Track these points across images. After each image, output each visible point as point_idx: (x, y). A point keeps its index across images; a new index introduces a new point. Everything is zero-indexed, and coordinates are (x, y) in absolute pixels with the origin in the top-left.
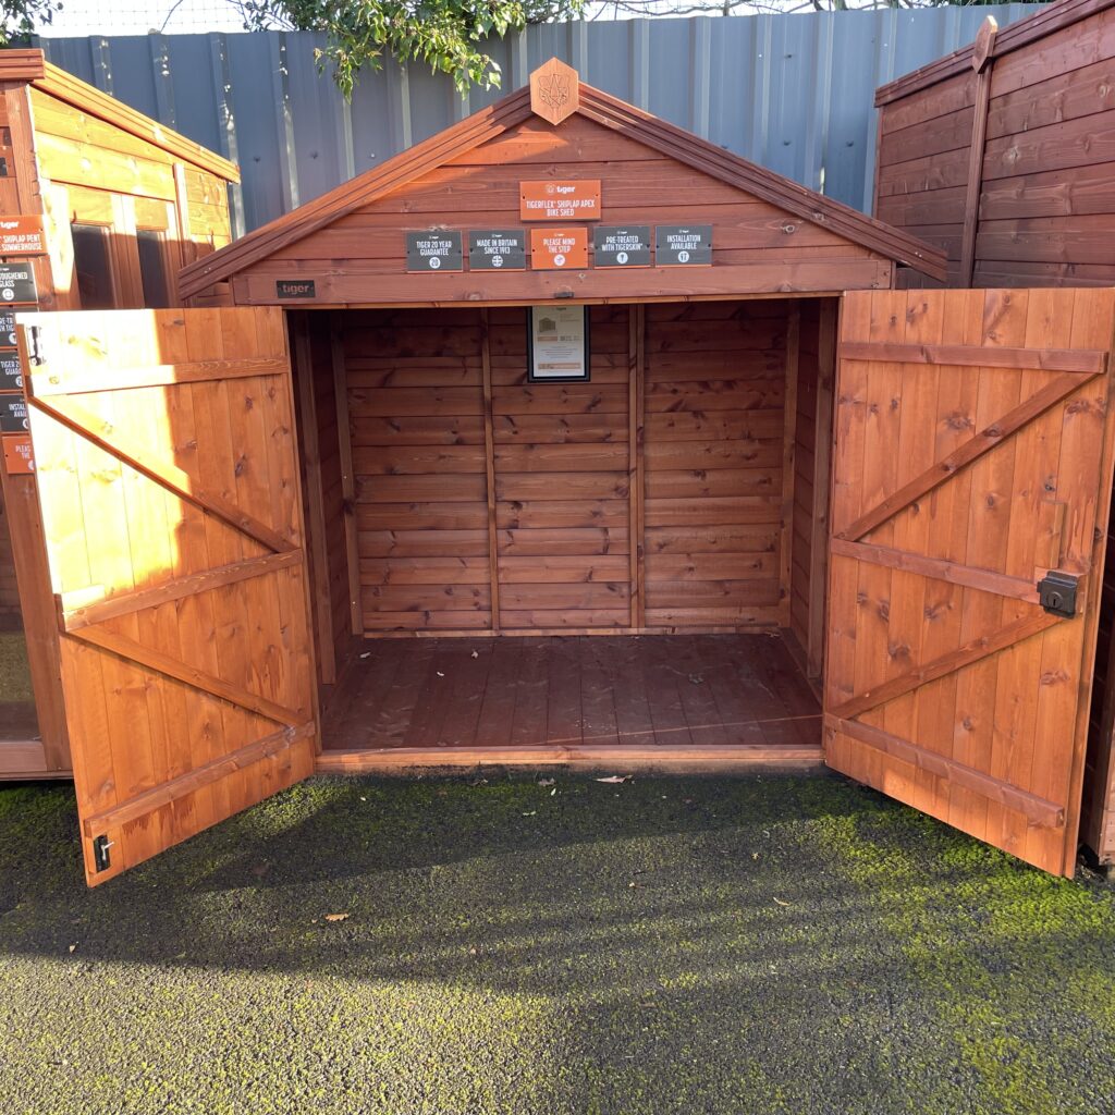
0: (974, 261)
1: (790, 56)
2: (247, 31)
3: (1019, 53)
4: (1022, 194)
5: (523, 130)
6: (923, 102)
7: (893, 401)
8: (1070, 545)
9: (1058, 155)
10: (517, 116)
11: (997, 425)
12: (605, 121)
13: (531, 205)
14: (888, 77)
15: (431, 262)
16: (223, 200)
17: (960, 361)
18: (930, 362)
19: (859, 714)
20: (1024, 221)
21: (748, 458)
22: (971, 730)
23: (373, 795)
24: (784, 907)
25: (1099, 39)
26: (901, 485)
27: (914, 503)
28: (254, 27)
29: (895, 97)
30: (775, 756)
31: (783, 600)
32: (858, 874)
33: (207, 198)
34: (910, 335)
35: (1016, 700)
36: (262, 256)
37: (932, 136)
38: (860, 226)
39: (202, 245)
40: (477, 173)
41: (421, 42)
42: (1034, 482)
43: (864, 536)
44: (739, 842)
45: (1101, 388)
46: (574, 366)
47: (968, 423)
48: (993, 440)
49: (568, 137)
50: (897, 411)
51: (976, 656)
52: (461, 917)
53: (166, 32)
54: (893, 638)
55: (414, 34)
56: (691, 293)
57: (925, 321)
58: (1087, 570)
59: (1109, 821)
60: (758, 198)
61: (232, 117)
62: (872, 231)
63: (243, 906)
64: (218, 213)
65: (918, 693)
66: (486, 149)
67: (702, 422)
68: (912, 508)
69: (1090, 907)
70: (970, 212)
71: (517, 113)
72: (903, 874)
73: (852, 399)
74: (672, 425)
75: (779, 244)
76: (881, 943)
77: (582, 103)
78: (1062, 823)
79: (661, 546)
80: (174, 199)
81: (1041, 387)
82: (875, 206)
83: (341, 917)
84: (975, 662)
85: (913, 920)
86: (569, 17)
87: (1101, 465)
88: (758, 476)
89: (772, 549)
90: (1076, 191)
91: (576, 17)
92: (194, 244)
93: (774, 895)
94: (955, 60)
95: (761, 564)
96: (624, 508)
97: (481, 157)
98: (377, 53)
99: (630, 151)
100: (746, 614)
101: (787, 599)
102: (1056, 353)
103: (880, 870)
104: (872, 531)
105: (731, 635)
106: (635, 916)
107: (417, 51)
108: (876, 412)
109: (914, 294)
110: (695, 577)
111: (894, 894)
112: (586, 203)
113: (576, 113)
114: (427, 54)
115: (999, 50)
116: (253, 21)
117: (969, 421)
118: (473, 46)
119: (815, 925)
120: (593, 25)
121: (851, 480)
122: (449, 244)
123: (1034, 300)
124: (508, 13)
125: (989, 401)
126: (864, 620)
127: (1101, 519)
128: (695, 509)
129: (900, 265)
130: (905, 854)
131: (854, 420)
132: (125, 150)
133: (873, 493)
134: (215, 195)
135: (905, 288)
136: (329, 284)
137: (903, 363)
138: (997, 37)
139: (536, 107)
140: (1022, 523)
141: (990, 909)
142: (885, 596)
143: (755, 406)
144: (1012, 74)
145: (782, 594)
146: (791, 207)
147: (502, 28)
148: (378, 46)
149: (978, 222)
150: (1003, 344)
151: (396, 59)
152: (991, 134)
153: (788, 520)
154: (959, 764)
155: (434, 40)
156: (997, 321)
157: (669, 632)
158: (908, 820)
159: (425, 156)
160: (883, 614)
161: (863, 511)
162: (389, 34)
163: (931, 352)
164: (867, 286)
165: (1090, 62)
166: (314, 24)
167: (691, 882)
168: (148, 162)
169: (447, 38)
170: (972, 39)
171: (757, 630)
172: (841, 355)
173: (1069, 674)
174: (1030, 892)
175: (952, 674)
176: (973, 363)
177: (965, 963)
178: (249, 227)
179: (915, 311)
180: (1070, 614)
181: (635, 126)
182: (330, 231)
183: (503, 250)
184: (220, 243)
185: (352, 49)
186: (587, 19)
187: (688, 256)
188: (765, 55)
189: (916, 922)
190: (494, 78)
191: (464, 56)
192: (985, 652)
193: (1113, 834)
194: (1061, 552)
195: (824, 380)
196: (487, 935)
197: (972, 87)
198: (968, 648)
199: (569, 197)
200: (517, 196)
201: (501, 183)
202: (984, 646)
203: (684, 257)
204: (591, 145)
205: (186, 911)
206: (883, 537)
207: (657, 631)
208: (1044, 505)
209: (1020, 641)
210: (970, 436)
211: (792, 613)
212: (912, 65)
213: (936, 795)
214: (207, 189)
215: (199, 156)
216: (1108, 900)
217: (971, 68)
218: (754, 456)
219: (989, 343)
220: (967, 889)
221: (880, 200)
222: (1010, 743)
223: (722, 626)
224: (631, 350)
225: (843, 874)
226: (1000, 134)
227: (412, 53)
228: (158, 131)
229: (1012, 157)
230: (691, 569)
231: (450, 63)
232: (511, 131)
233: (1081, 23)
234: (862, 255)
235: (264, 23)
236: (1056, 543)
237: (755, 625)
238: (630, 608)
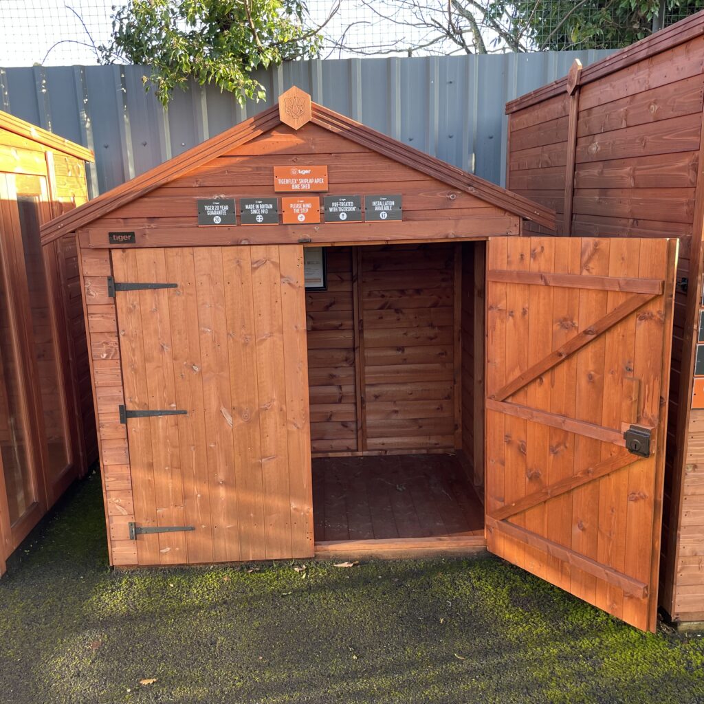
0: (572, 214)
1: (451, 82)
2: (99, 64)
3: (597, 83)
4: (602, 172)
5: (274, 133)
6: (536, 111)
7: (524, 309)
8: (644, 407)
9: (624, 149)
10: (270, 124)
11: (592, 327)
12: (330, 127)
13: (281, 181)
14: (513, 96)
15: (214, 219)
16: (83, 173)
17: (567, 284)
18: (547, 285)
19: (509, 517)
20: (604, 190)
21: (431, 339)
22: (583, 530)
23: (179, 582)
24: (462, 661)
25: (649, 75)
26: (531, 364)
27: (540, 377)
28: (104, 62)
29: (518, 109)
30: (454, 545)
31: (457, 431)
32: (512, 634)
33: (70, 173)
34: (533, 266)
35: (612, 511)
36: (98, 216)
37: (542, 134)
38: (499, 195)
39: (66, 204)
40: (244, 161)
41: (213, 72)
42: (618, 366)
43: (508, 397)
44: (431, 610)
45: (660, 304)
46: (316, 280)
47: (573, 325)
48: (590, 337)
49: (305, 137)
50: (526, 316)
51: (586, 480)
52: (237, 678)
53: (45, 65)
54: (530, 466)
55: (208, 67)
56: (389, 239)
57: (542, 257)
58: (656, 425)
59: (677, 592)
60: (432, 177)
61: (88, 120)
62: (505, 198)
63: (81, 675)
64: (78, 182)
65: (547, 503)
66: (251, 145)
67: (401, 316)
68: (538, 380)
69: (667, 653)
70: (568, 183)
71: (270, 122)
72: (542, 631)
73: (496, 307)
74: (381, 318)
75: (446, 207)
76: (529, 687)
77: (314, 115)
78: (647, 595)
79: (376, 397)
80: (46, 175)
81: (620, 303)
82: (508, 177)
83: (151, 681)
84: (584, 484)
85: (550, 668)
86: (311, 56)
87: (663, 355)
88: (438, 351)
89: (448, 398)
90: (637, 173)
91: (315, 57)
92: (60, 204)
93: (455, 652)
94: (555, 86)
95: (442, 408)
96: (352, 373)
97: (248, 150)
98: (185, 79)
99: (345, 146)
100: (433, 441)
101: (460, 430)
102: (630, 280)
103: (526, 629)
104: (513, 395)
105: (424, 454)
106: (360, 672)
107: (210, 78)
108: (513, 316)
109: (535, 239)
110: (400, 416)
111: (536, 648)
112: (317, 181)
113: (310, 122)
114: (217, 80)
115: (584, 81)
116: (103, 58)
117: (574, 324)
118: (247, 75)
119: (483, 675)
120: (325, 62)
121: (498, 360)
122: (227, 208)
123: (614, 245)
124: (270, 54)
125: (587, 312)
126: (510, 454)
127: (664, 391)
128: (398, 372)
129: (524, 219)
130: (542, 616)
131: (498, 321)
132: (9, 144)
133: (512, 369)
134: (76, 170)
135: (529, 236)
136: (145, 234)
137: (529, 285)
138: (582, 72)
139: (283, 118)
140: (612, 394)
141: (601, 657)
142: (523, 438)
143: (435, 305)
144: (593, 96)
145: (456, 427)
146: (453, 183)
147: (266, 63)
148: (185, 75)
149: (573, 190)
150: (594, 274)
151: (198, 83)
152: (581, 133)
153: (459, 379)
154: (575, 553)
155: (221, 71)
156: (590, 259)
157: (383, 453)
158: (543, 590)
159: (211, 149)
160: (522, 450)
161: (506, 381)
162: (192, 67)
163: (547, 278)
164: (504, 233)
165: (643, 90)
166: (144, 60)
167: (398, 643)
168: (27, 151)
169: (230, 70)
170: (565, 74)
171: (440, 451)
172: (488, 278)
173: (647, 495)
174: (628, 644)
175: (569, 492)
176: (575, 286)
177: (586, 700)
178: (102, 190)
179: (536, 251)
180: (646, 455)
181: (349, 131)
182: (146, 199)
183: (263, 211)
184: (80, 202)
185: (168, 77)
186: (322, 58)
187: (386, 215)
188: (435, 82)
189: (552, 669)
190: (262, 95)
191: (242, 81)
192: (591, 478)
193: (680, 601)
194: (638, 412)
195: (478, 291)
196: (254, 692)
197: (567, 103)
198: (579, 475)
199: (306, 176)
200: (272, 176)
201: (261, 168)
202: (590, 474)
203: (384, 216)
204: (320, 142)
205: (40, 680)
206: (520, 398)
207: (375, 453)
208: (626, 381)
209: (613, 472)
210: (575, 334)
211: (463, 440)
212: (528, 88)
213: (562, 573)
214: (70, 167)
215: (65, 146)
216: (678, 647)
217: (566, 92)
218: (436, 337)
219: (585, 273)
220: (585, 643)
221: (511, 172)
222: (609, 539)
223: (416, 449)
224: (354, 270)
225: (502, 633)
226: (587, 133)
227: (207, 80)
228: (33, 131)
229: (594, 149)
230: (396, 412)
231: (232, 86)
232: (266, 133)
233: (637, 65)
234: (501, 213)
235: (111, 59)
236: (635, 406)
237: (440, 448)
238: (357, 438)
